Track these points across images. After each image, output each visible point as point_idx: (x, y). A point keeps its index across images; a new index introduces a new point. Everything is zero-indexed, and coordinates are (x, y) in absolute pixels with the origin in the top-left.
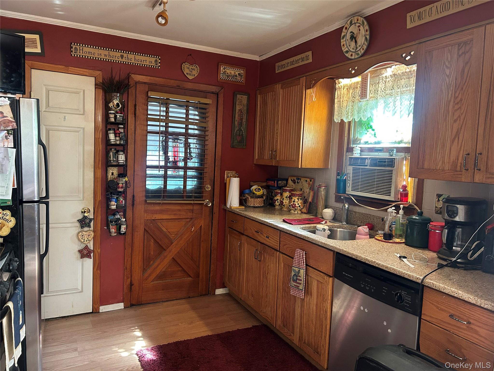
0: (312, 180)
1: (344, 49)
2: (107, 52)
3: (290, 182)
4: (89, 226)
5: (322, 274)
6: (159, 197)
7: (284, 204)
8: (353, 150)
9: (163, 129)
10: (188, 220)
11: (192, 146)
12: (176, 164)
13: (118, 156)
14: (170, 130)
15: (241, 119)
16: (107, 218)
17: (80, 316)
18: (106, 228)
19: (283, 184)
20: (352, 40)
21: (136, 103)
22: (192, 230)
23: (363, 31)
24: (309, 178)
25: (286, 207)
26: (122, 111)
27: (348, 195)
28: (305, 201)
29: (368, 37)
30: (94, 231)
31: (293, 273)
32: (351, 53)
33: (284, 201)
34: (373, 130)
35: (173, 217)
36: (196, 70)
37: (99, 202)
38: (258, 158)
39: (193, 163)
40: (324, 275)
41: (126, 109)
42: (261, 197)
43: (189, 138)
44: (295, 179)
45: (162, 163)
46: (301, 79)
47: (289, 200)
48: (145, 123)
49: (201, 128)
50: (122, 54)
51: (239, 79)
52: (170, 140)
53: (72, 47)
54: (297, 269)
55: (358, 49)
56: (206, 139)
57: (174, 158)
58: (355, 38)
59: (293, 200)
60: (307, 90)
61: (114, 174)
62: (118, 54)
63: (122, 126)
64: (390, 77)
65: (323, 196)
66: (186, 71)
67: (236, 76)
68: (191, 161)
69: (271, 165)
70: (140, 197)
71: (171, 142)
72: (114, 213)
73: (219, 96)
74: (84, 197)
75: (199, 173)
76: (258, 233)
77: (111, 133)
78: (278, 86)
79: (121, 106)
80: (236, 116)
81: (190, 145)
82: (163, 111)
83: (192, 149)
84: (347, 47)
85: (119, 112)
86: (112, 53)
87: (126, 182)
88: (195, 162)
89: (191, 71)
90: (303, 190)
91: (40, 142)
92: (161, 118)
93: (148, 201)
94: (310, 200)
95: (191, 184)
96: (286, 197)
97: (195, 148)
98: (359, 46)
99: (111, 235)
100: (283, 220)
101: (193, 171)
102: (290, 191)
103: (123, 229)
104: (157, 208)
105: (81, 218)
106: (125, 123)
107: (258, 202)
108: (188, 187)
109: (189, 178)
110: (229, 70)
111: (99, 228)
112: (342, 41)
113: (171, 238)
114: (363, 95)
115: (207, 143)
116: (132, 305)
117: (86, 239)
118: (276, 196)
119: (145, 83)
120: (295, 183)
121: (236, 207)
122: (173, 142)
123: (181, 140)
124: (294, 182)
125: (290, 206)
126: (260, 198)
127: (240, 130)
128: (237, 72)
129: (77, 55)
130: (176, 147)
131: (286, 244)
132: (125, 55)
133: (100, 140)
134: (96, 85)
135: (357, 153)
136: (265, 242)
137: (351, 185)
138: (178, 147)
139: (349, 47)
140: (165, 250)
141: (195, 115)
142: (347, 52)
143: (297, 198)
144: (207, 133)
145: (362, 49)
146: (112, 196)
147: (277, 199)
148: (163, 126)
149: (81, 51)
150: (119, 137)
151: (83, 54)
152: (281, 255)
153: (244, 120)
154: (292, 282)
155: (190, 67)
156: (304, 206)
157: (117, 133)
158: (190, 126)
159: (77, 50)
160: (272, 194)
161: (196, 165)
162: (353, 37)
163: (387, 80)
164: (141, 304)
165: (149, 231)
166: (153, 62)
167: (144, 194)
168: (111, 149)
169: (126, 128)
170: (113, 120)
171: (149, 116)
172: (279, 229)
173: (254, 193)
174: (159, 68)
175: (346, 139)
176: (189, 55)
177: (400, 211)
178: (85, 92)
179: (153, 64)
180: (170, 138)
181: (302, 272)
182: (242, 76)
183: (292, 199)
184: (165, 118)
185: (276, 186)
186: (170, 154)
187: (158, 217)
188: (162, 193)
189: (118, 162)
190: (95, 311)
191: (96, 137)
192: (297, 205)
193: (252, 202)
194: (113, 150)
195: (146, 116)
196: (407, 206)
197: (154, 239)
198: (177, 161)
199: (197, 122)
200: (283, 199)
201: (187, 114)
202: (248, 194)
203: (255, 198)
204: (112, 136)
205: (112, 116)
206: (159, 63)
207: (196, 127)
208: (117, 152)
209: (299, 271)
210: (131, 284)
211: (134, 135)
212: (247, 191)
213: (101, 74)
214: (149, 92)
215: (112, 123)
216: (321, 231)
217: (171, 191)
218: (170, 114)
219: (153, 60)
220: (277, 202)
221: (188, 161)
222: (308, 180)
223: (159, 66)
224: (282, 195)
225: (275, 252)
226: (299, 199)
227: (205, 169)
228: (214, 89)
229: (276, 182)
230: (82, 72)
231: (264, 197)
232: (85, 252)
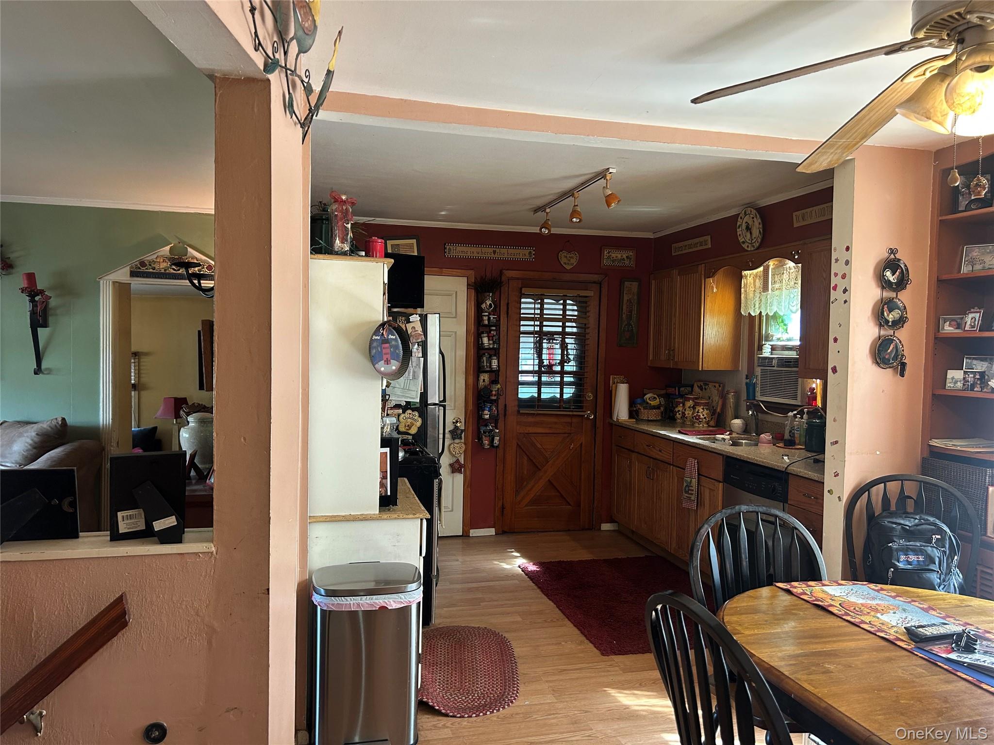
0: (721, 385)
1: (741, 239)
2: (479, 250)
3: (696, 389)
4: (461, 438)
5: (712, 481)
6: (532, 407)
7: (687, 415)
8: (762, 349)
9: (537, 329)
10: (567, 435)
11: (569, 346)
12: (551, 369)
13: (491, 361)
14: (545, 329)
15: (631, 312)
16: (479, 429)
17: (451, 538)
18: (477, 441)
19: (686, 391)
20: (747, 231)
21: (509, 302)
22: (571, 448)
23: (756, 223)
24: (718, 383)
25: (689, 419)
26: (494, 312)
27: (757, 401)
28: (713, 412)
29: (761, 230)
30: (465, 444)
31: (685, 484)
32: (747, 244)
33: (686, 413)
34: (785, 325)
35: (548, 431)
36: (575, 257)
37: (471, 411)
38: (653, 359)
39: (570, 367)
40: (715, 481)
41: (498, 310)
42: (657, 407)
43: (567, 338)
44: (702, 384)
45: (536, 368)
46: (700, 267)
47: (692, 411)
48: (518, 324)
49: (580, 325)
50: (494, 249)
51: (628, 262)
52: (545, 341)
53: (445, 248)
54: (689, 480)
55: (753, 241)
56: (587, 337)
57: (549, 362)
58: (750, 229)
59: (697, 410)
60: (706, 279)
61: (485, 381)
62: (491, 250)
63: (494, 328)
64: (793, 268)
65: (732, 404)
66: (563, 261)
67: (624, 259)
68: (569, 364)
69: (668, 367)
70: (512, 407)
71: (545, 343)
72: (486, 423)
73: (602, 286)
74: (455, 406)
75: (578, 378)
76: (650, 446)
77: (484, 337)
78: (675, 272)
79: (493, 306)
80: (624, 308)
81: (567, 346)
82: (538, 309)
83: (569, 351)
84: (743, 237)
85: (492, 313)
86: (485, 250)
87: (498, 389)
88: (573, 366)
89: (569, 260)
90: (711, 399)
91: (441, 352)
92: (536, 316)
93: (521, 412)
94: (718, 410)
95: (569, 392)
96: (689, 407)
97: (574, 349)
98: (755, 238)
99: (484, 448)
100: (679, 431)
101: (571, 377)
102: (693, 399)
103: (497, 439)
104: (531, 419)
105: (452, 429)
106: (497, 325)
107: (653, 415)
108: (565, 396)
109: (567, 385)
110: (614, 253)
111: (470, 440)
112: (738, 230)
113: (547, 455)
114: (765, 288)
115: (587, 342)
116: (504, 533)
117: (457, 452)
118: (677, 406)
119: (518, 279)
120: (702, 390)
121: (624, 420)
122: (547, 343)
123: (557, 340)
124: (701, 388)
125: (693, 418)
126: (657, 409)
127: (629, 324)
128: (624, 255)
129: (450, 256)
130: (552, 349)
131: (679, 456)
132: (497, 250)
133: (472, 344)
134: (468, 285)
135: (766, 352)
136: (658, 457)
137: (759, 390)
138: (553, 349)
139: (745, 237)
140: (540, 470)
141: (573, 310)
142: (744, 242)
143: (702, 407)
144: (587, 331)
145: (756, 242)
146: (485, 405)
147: (679, 411)
148: (537, 326)
149: (455, 251)
150: (492, 340)
151: (456, 254)
152: (674, 468)
153: (634, 312)
154: (684, 493)
155: (568, 256)
156: (712, 419)
157: (490, 337)
158: (567, 324)
159: (451, 250)
160: (672, 405)
161: (574, 369)
162: (748, 228)
163: (791, 271)
164: (514, 532)
165: (522, 447)
166: (527, 254)
167: (516, 403)
168: (484, 354)
169: (498, 330)
170: (486, 322)
171: (522, 316)
172: (672, 439)
173: (648, 403)
174: (534, 260)
175: (757, 334)
176: (566, 242)
177: (804, 416)
178: (458, 293)
179: (527, 257)
180: (545, 339)
181: (694, 482)
182: (630, 259)
183: (695, 409)
184: (539, 316)
185: (677, 394)
186: (544, 357)
187: (531, 430)
188: (537, 402)
189: (491, 367)
190: (465, 535)
191: (468, 341)
192: (702, 417)
193: (645, 414)
194: (486, 354)
195: (519, 316)
196: (811, 410)
197: (528, 456)
198: (553, 365)
199: (576, 318)
200: (685, 410)
201: (564, 310)
202: (640, 404)
203: (650, 409)
204: (485, 340)
205: (486, 318)
206: (534, 254)
207: (574, 324)
208: (490, 357)
209: (691, 480)
210: (503, 508)
211: (506, 337)
212: (639, 400)
213: (474, 272)
214: (523, 289)
215: (485, 326)
216: (721, 441)
217: (546, 400)
218: (545, 312)
219: (527, 252)
220: (678, 414)
221: (565, 364)
222: (717, 385)
223: (533, 258)
224: (684, 405)
225: (669, 466)
226: (705, 410)
227: (585, 373)
228: (595, 277)
229: (677, 388)
230: (455, 273)
231: (662, 409)
232: (457, 466)
